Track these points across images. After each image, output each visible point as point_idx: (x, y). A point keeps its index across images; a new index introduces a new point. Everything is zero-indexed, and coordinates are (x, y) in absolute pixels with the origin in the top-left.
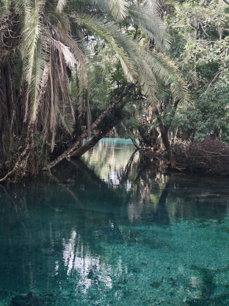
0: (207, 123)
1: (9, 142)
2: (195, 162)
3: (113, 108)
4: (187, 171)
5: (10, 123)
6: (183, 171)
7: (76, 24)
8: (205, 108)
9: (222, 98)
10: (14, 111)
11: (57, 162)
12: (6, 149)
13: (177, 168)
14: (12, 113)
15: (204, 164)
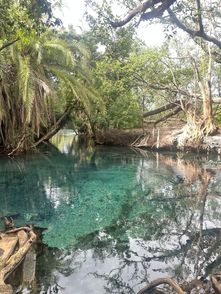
0: (114, 121)
1: (12, 133)
2: (108, 140)
3: (67, 114)
4: (105, 144)
5: (13, 123)
6: (103, 144)
7: (46, 70)
8: (113, 114)
9: (120, 109)
10: (14, 117)
11: (38, 143)
12: (11, 137)
13: (99, 143)
14: (13, 118)
15: (113, 140)
